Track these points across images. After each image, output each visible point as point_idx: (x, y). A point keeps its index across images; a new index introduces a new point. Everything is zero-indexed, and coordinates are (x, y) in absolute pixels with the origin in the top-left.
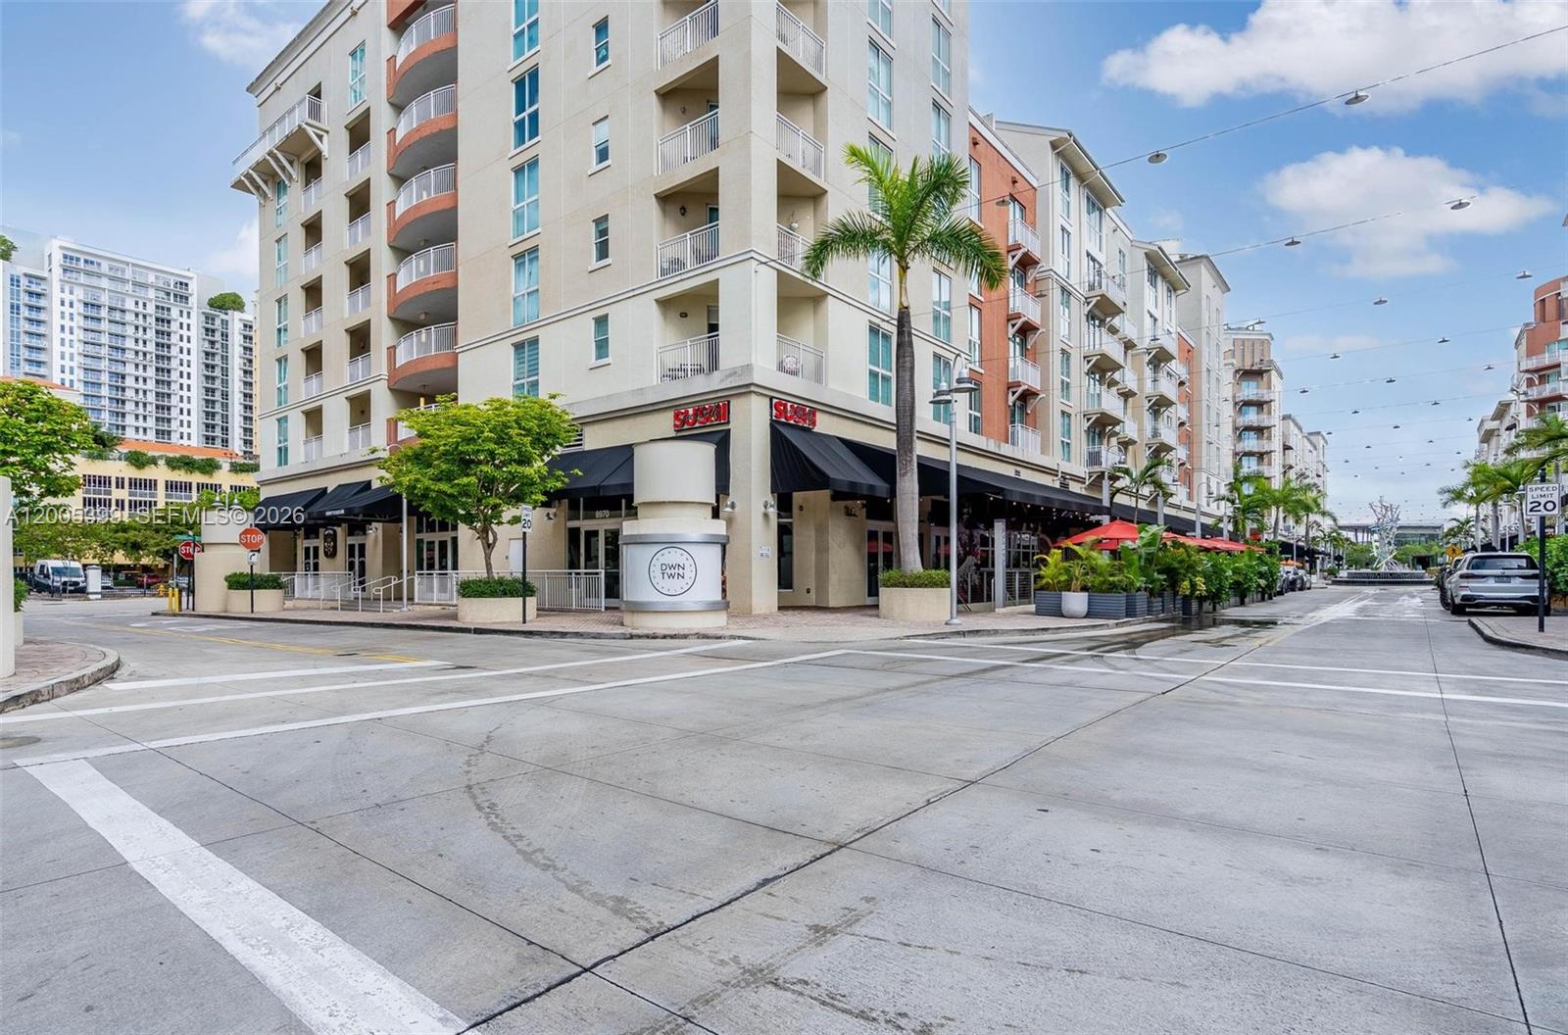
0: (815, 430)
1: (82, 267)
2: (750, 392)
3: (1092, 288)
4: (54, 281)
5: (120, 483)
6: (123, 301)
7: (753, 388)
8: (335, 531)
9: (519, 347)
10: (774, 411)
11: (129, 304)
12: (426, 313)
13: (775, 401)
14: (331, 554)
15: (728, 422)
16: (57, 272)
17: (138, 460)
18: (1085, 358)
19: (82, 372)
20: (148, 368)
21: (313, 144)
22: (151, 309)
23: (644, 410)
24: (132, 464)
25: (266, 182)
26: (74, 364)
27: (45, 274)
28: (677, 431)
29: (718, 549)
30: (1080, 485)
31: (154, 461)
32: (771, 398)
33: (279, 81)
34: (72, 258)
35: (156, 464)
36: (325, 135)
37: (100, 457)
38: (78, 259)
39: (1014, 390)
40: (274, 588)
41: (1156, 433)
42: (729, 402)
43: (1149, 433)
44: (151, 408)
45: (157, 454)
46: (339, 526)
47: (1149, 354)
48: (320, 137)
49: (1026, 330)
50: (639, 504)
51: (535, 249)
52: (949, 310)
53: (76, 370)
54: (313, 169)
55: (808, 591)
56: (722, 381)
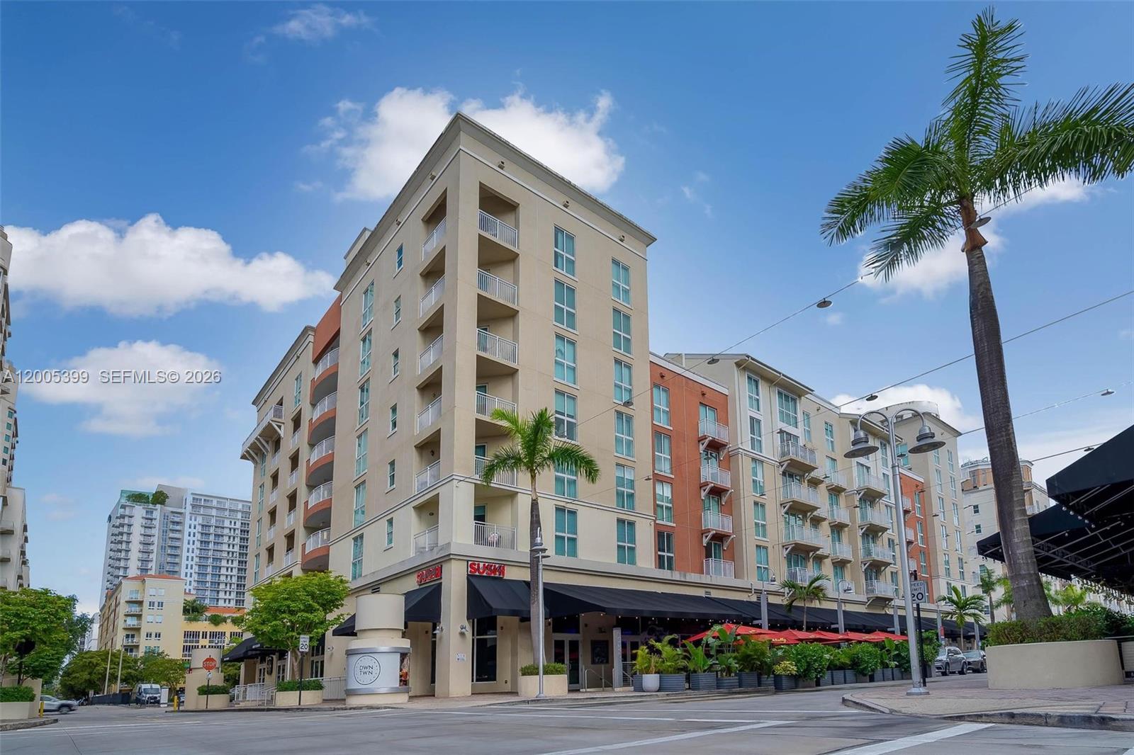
0: (505, 578)
1: (202, 504)
2: (451, 559)
3: (783, 454)
4: (187, 514)
5: (204, 635)
6: (223, 521)
7: (451, 557)
8: (272, 658)
9: (355, 539)
10: (469, 569)
11: (227, 524)
12: (323, 523)
13: (470, 563)
14: (270, 673)
15: (441, 578)
16: (189, 508)
17: (216, 620)
18: (781, 505)
19: (197, 567)
20: (234, 562)
21: (276, 432)
22: (238, 525)
23: (405, 573)
24: (213, 623)
25: (257, 454)
26: (193, 563)
27: (183, 511)
28: (420, 585)
29: (398, 656)
30: (782, 598)
31: (224, 620)
32: (468, 561)
33: (266, 397)
34: (197, 499)
35: (225, 622)
36: (282, 425)
37: (195, 620)
38: (201, 500)
39: (706, 535)
40: (224, 693)
41: (868, 553)
42: (442, 566)
43: (861, 553)
44: (234, 586)
45: (227, 615)
46: (274, 654)
47: (859, 494)
48: (280, 427)
49: (717, 492)
50: (358, 631)
51: (364, 482)
52: (632, 488)
53: (194, 567)
54: (277, 444)
55: (506, 682)
56: (437, 553)
